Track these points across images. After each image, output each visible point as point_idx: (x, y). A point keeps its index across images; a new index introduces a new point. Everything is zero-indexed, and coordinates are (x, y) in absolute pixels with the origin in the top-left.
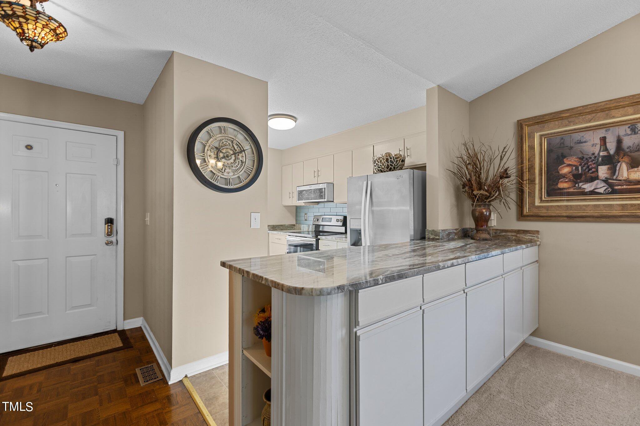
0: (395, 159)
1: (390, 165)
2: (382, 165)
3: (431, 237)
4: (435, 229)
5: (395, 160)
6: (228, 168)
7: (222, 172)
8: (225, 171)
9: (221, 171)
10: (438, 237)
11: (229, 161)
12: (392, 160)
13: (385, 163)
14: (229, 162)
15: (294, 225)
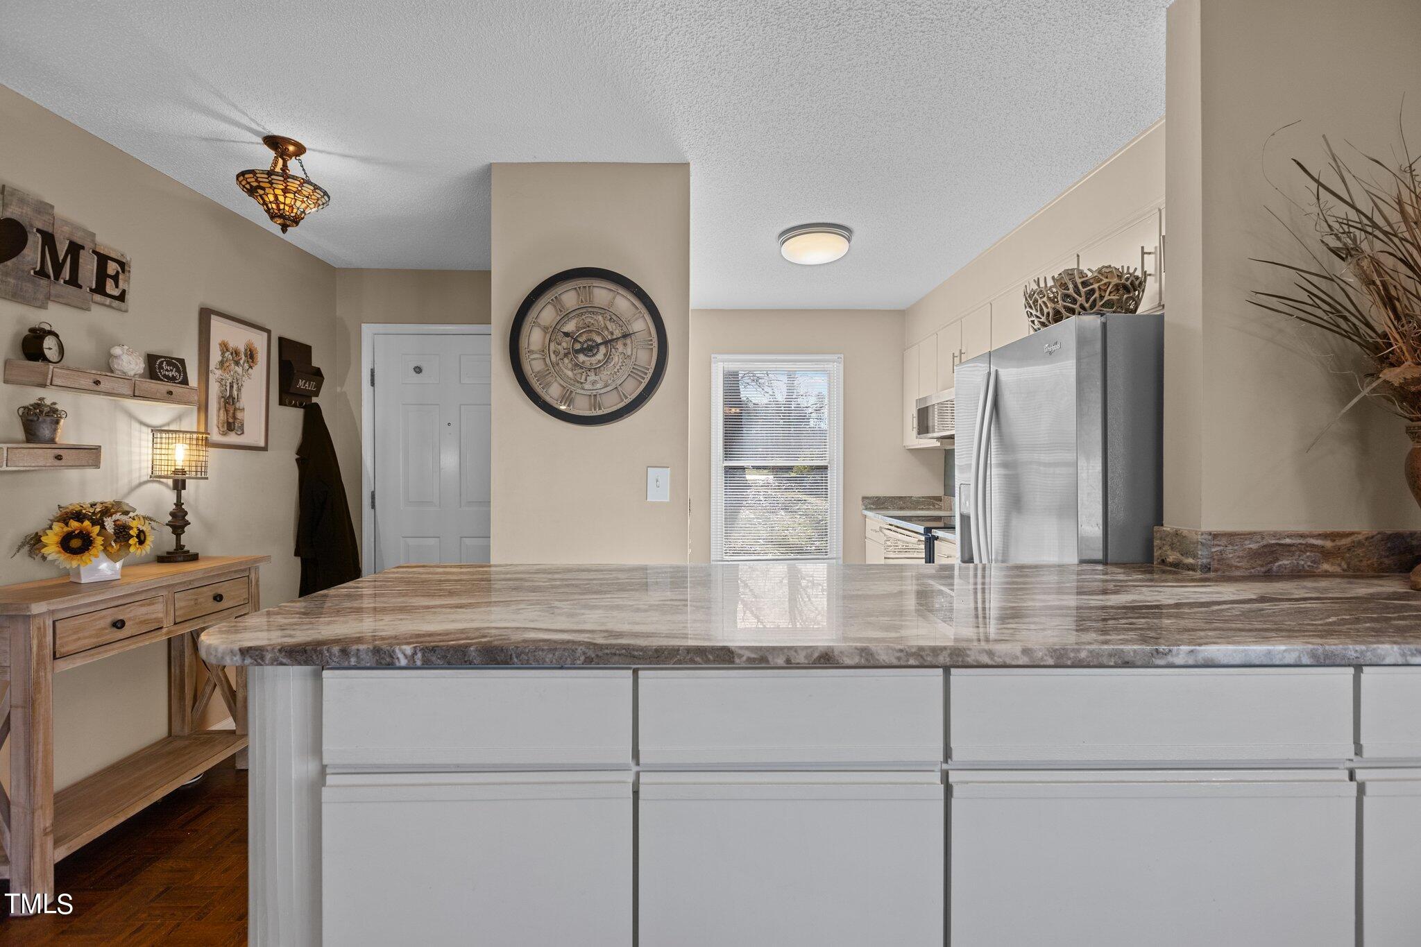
0: (1080, 287)
1: (1063, 311)
2: (1038, 314)
3: (1171, 559)
4: (1184, 529)
5: (1083, 290)
6: (593, 374)
7: (582, 383)
8: (586, 380)
9: (578, 382)
10: (1190, 561)
11: (593, 358)
12: (1071, 291)
13: (1047, 307)
14: (594, 360)
15: (939, 499)
